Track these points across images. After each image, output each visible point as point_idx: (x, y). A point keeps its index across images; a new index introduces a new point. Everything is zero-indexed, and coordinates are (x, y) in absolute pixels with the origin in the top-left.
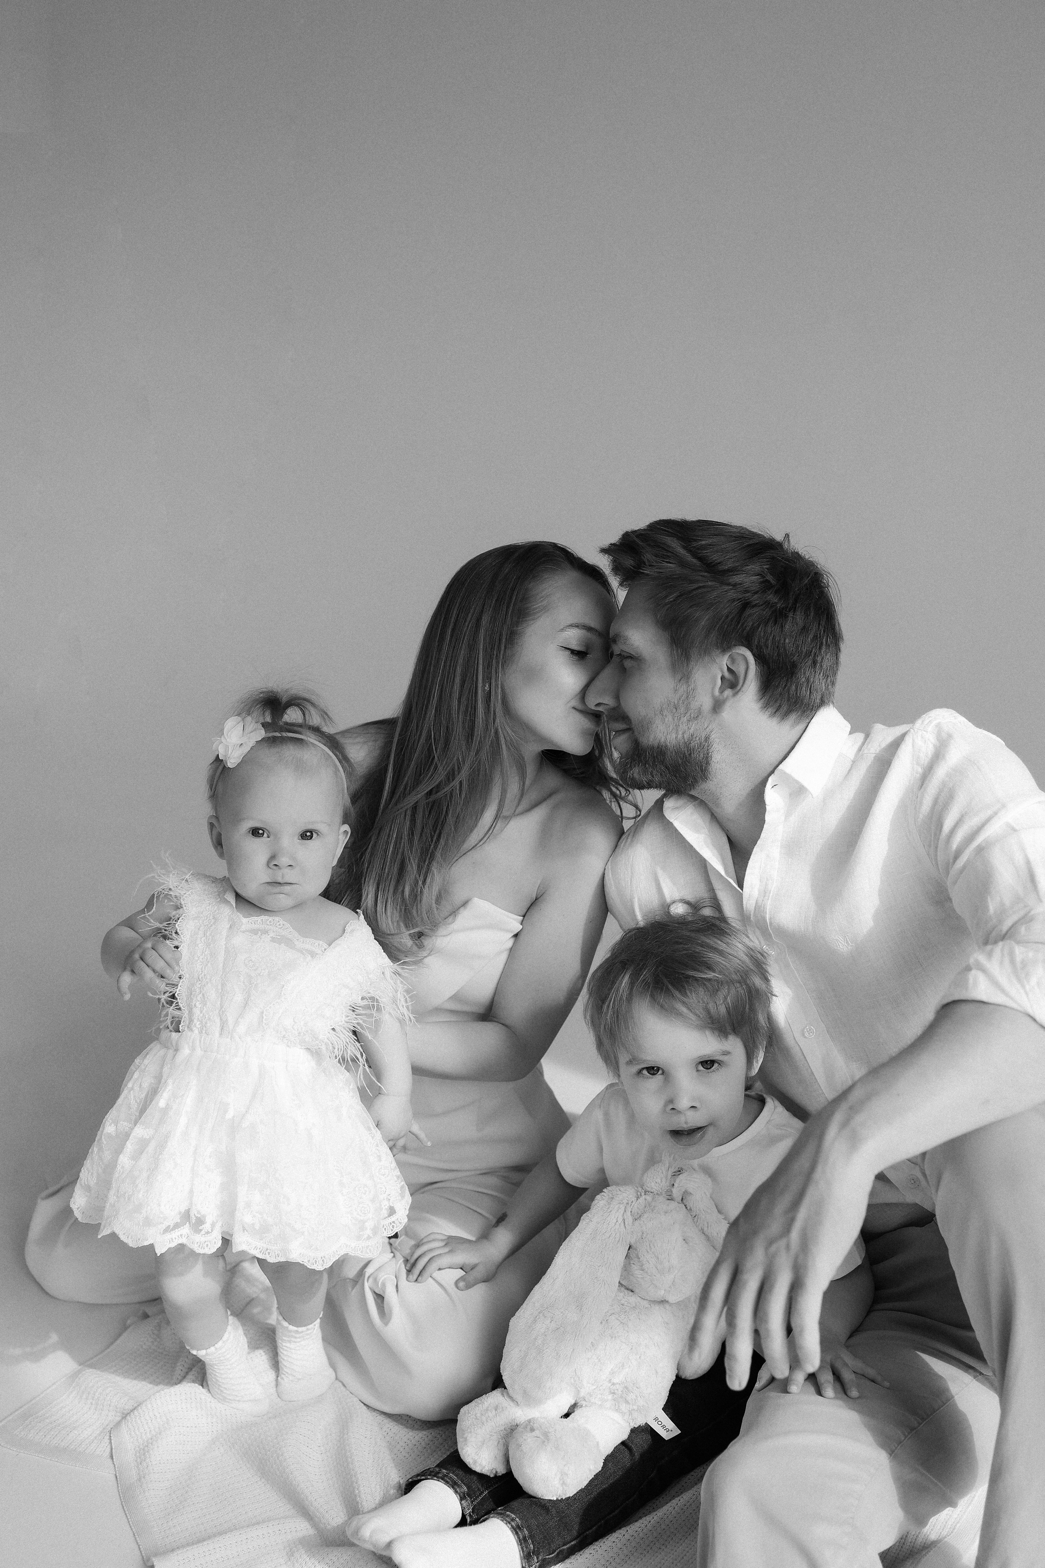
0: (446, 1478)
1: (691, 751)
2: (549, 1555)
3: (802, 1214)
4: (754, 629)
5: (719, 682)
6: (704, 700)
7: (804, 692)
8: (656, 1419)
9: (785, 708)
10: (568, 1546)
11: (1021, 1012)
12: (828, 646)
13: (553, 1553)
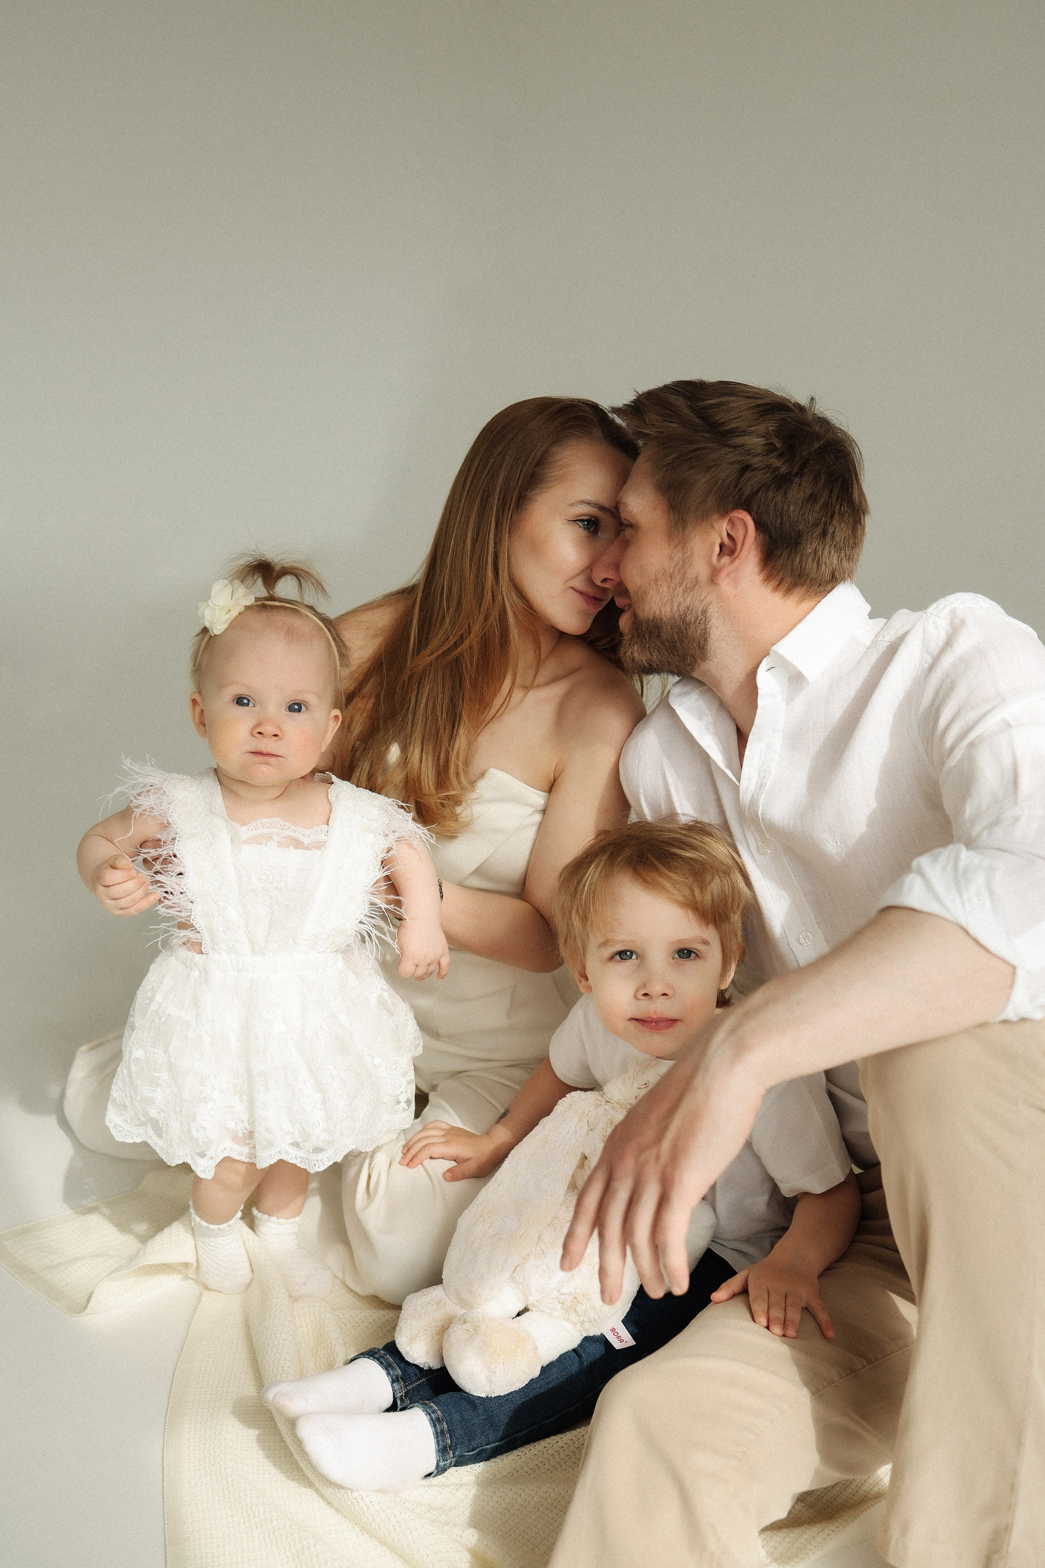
0: (381, 1359)
1: (687, 625)
2: (469, 1452)
3: (676, 1123)
4: (754, 494)
5: (717, 549)
6: (700, 569)
7: (810, 565)
8: (613, 1330)
9: (788, 580)
10: (492, 1445)
11: (953, 923)
12: (841, 515)
13: (473, 1450)
